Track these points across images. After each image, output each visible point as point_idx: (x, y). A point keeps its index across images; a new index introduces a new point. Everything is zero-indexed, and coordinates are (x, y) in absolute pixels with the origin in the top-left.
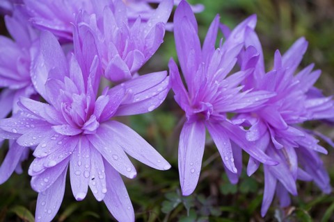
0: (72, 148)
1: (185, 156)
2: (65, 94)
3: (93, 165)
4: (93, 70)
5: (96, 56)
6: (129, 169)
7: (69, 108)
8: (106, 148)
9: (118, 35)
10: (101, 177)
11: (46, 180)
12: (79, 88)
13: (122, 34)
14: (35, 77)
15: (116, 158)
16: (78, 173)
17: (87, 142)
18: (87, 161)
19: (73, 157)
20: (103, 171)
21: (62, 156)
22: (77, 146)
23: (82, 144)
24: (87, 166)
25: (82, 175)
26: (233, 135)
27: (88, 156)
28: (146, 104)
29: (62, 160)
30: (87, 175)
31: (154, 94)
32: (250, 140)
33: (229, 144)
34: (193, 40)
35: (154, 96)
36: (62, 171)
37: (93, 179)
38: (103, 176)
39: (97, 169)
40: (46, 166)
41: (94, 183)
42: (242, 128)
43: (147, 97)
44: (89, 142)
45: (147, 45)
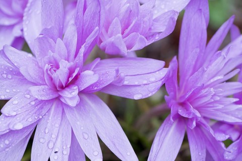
0: (44, 111)
1: (156, 156)
2: (53, 56)
3: (60, 137)
4: (90, 40)
5: (97, 28)
6: (96, 153)
7: (52, 70)
8: (78, 123)
9: (127, 11)
10: (65, 152)
11: (7, 142)
12: (69, 52)
13: (131, 11)
14: (27, 22)
15: (86, 136)
16: (42, 140)
17: (61, 109)
18: (56, 130)
19: (42, 122)
20: (69, 146)
21: (30, 120)
22: (49, 110)
23: (55, 110)
24: (53, 136)
25: (46, 144)
26: (211, 144)
27: (57, 125)
28: (133, 90)
29: (30, 124)
30: (51, 145)
31: (145, 82)
32: (227, 158)
33: (204, 155)
34: (200, 35)
35: (145, 85)
36: (26, 134)
37: (56, 152)
38: (67, 152)
39: (63, 142)
40: (11, 127)
41: (56, 158)
42: (223, 145)
43: (136, 83)
44: (63, 109)
45: (152, 28)
